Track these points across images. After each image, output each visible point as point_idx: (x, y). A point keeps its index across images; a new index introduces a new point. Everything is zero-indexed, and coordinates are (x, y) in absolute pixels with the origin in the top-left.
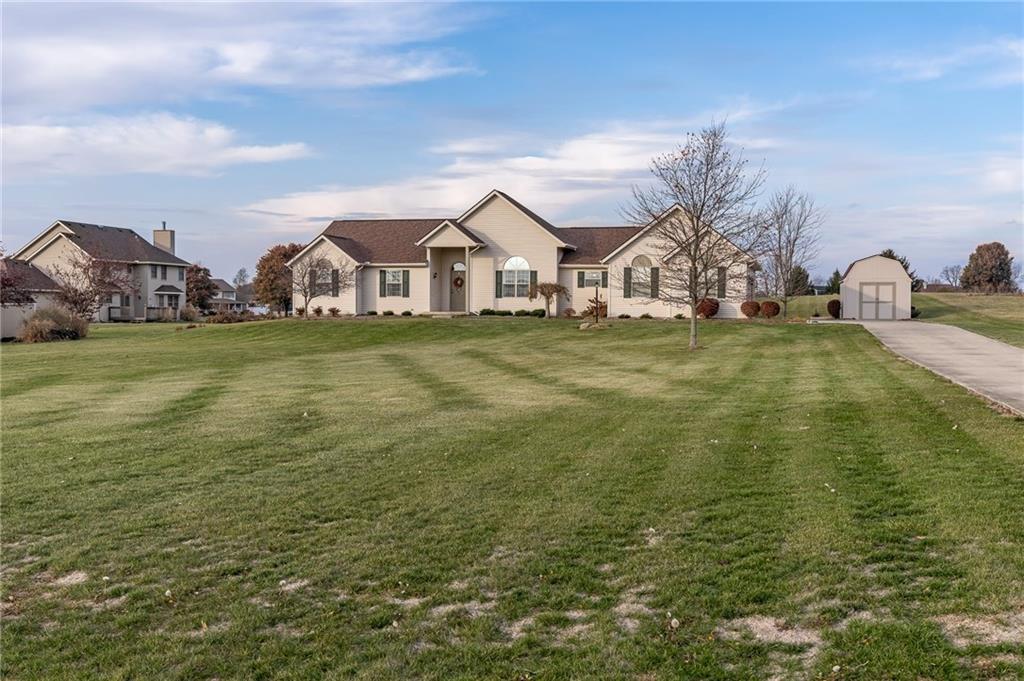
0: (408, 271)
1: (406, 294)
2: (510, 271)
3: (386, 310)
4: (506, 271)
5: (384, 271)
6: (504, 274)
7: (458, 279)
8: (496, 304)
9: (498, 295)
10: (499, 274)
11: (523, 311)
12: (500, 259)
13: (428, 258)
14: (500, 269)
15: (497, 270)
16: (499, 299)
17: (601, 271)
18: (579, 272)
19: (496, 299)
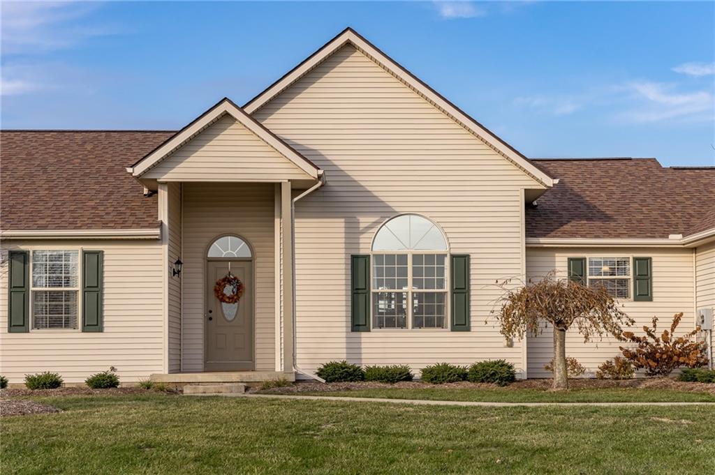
0: (99, 255)
1: (94, 323)
2: (390, 258)
3: (38, 371)
4: (379, 257)
5: (24, 256)
6: (373, 266)
7: (227, 280)
8: (354, 348)
9: (358, 323)
10: (358, 265)
11: (445, 367)
12: (364, 221)
13: (163, 215)
14: (362, 252)
15: (355, 252)
16: (364, 334)
17: (631, 256)
18: (570, 260)
19: (355, 334)
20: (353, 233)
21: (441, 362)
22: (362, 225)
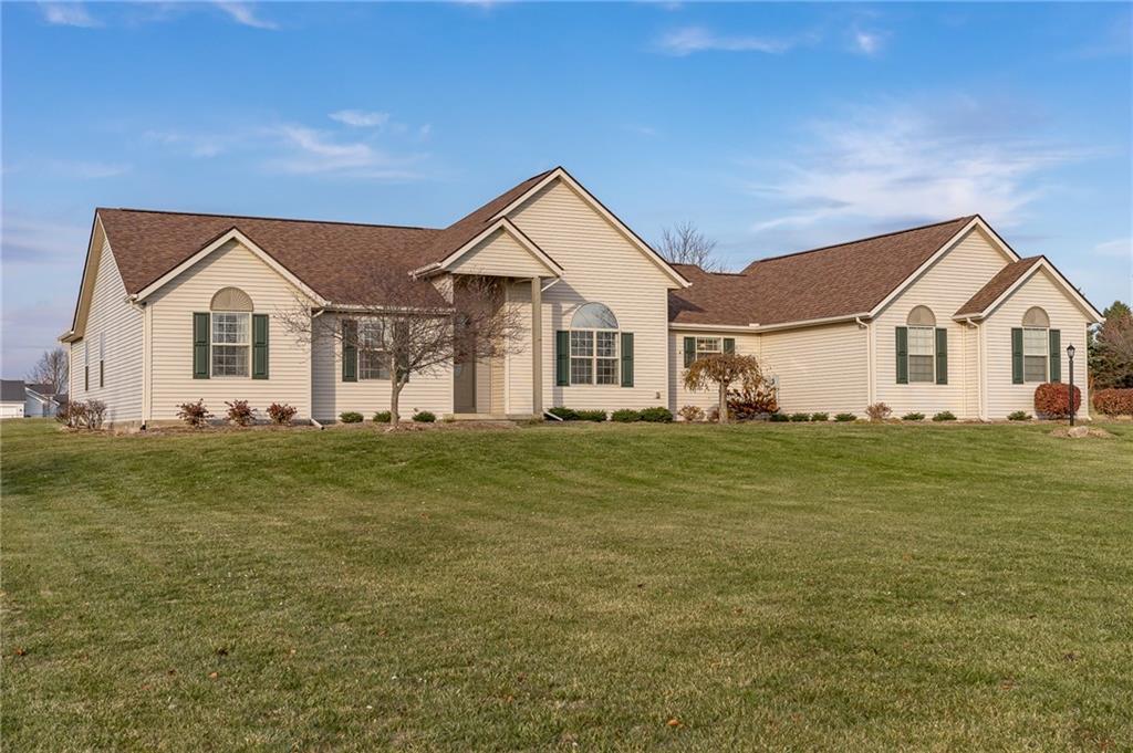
2: (582, 334)
4: (575, 333)
6: (571, 339)
8: (558, 397)
9: (561, 380)
10: (561, 338)
12: (565, 306)
14: (564, 329)
15: (559, 329)
16: (564, 388)
17: (722, 337)
18: (685, 338)
19: (559, 388)
20: (558, 315)
21: (625, 408)
22: (564, 310)
